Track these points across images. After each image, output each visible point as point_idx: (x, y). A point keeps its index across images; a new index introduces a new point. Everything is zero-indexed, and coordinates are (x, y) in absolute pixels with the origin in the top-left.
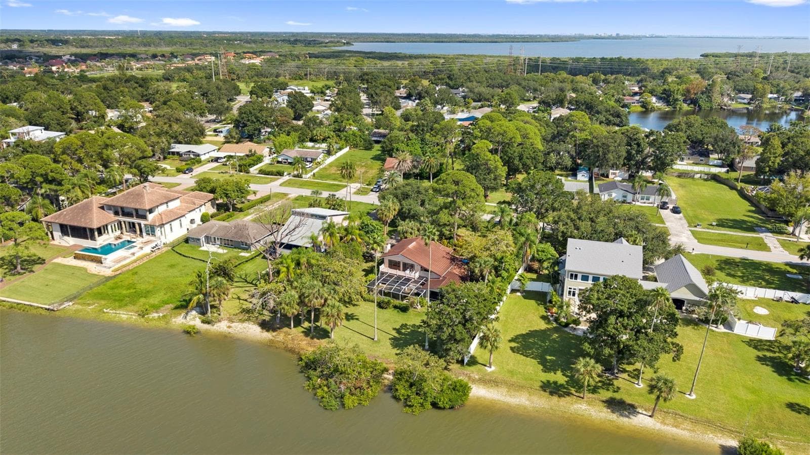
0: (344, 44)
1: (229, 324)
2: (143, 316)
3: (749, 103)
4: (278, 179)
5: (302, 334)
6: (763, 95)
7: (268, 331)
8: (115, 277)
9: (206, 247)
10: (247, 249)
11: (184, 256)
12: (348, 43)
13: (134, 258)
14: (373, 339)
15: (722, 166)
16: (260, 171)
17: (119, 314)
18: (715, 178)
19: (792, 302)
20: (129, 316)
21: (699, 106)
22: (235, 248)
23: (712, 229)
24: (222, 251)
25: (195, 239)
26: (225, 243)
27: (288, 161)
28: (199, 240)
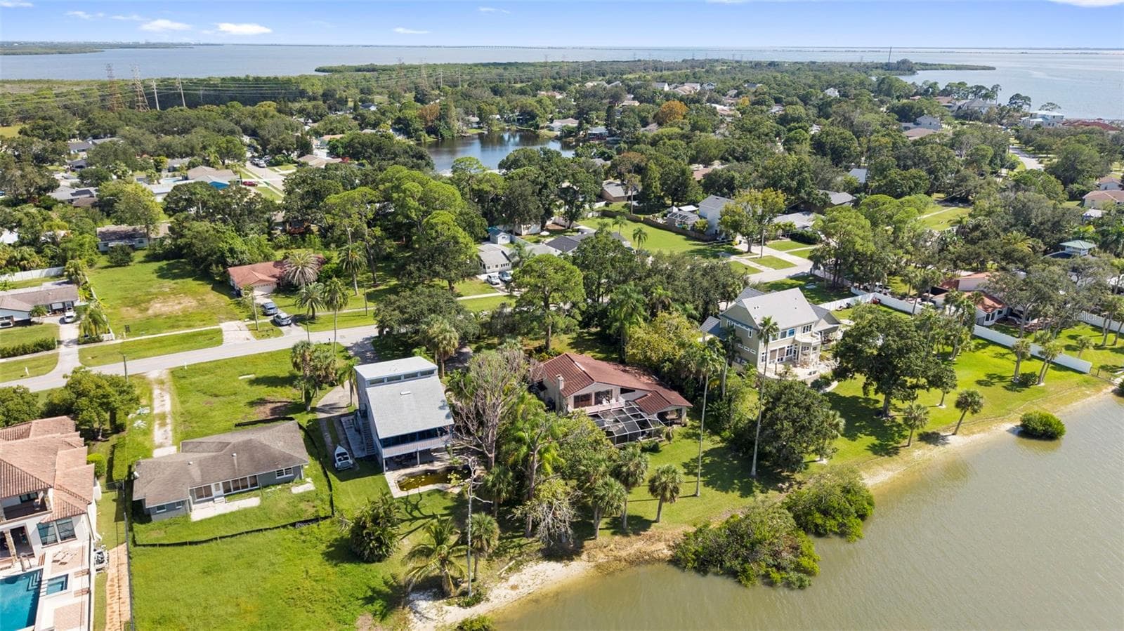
1: (507, 585)
6: (490, 117)
9: (200, 512)
10: (292, 479)
11: (196, 543)
18: (605, 214)
21: (441, 136)
22: (267, 486)
24: (250, 502)
25: (171, 507)
26: (234, 489)
27: (15, 319)
28: (183, 503)
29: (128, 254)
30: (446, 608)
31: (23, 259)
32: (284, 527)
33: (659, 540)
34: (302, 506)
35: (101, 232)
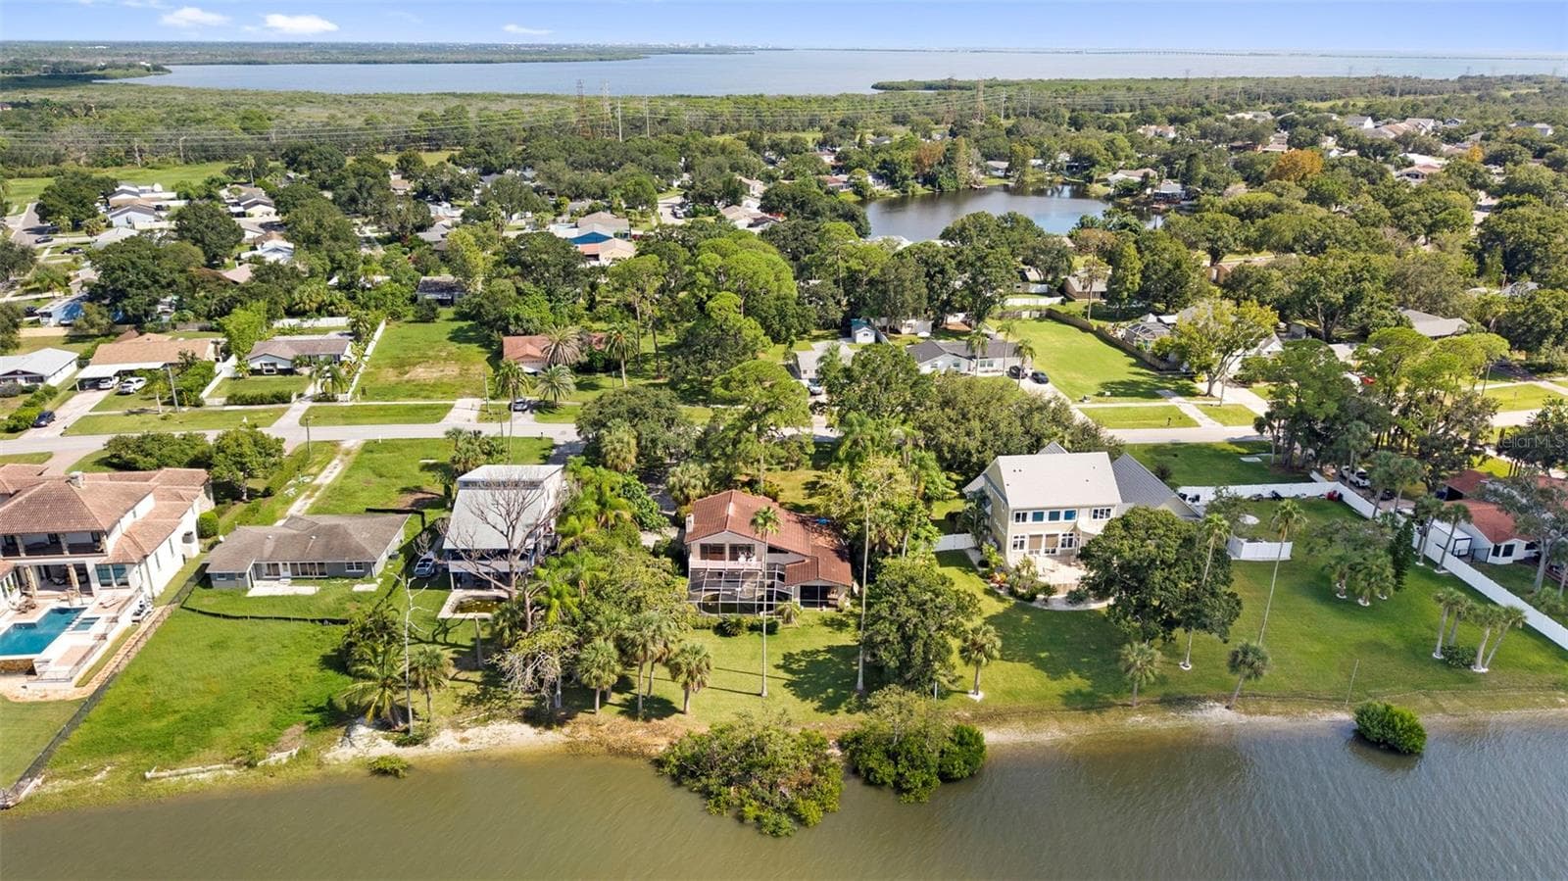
0: (148, 69)
1: (459, 735)
2: (250, 765)
3: (1006, 177)
4: (284, 411)
5: (622, 718)
6: (1024, 163)
7: (549, 727)
8: (96, 696)
9: (261, 589)
10: (362, 576)
11: (226, 617)
12: (157, 69)
13: (107, 645)
14: (760, 695)
15: (1049, 294)
16: (229, 398)
17: (188, 774)
18: (1050, 315)
19: (1274, 498)
20: (217, 773)
21: (940, 186)
22: (331, 577)
23: (1106, 402)
24: (308, 590)
25: (231, 577)
26: (303, 572)
27: (279, 367)
28: (242, 575)
29: (434, 310)
30: (381, 740)
31: (332, 303)
32: (313, 621)
33: (665, 734)
34: (348, 605)
35: (426, 282)
